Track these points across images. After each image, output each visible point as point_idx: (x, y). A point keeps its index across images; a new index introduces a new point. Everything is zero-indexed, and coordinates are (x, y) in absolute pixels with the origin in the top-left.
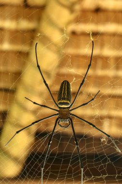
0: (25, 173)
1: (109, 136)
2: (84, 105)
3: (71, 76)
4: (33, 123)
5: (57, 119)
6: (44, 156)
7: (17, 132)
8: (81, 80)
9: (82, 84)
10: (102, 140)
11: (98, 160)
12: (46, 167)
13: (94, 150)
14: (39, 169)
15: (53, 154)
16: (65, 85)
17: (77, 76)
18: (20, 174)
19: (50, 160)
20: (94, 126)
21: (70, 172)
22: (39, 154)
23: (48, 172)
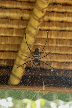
0: (21, 83)
1: (54, 69)
2: (44, 57)
3: (39, 46)
4: (24, 64)
5: (34, 62)
6: (29, 77)
7: (18, 67)
8: (43, 47)
9: (43, 49)
10: (51, 71)
11: (50, 78)
12: (30, 81)
13: (48, 74)
14: (27, 82)
15: (32, 76)
16: (37, 49)
17: (41, 46)
18: (19, 84)
19: (31, 78)
20: (48, 65)
21: (39, 83)
22: (27, 76)
23: (30, 83)
